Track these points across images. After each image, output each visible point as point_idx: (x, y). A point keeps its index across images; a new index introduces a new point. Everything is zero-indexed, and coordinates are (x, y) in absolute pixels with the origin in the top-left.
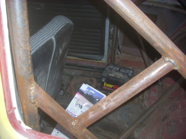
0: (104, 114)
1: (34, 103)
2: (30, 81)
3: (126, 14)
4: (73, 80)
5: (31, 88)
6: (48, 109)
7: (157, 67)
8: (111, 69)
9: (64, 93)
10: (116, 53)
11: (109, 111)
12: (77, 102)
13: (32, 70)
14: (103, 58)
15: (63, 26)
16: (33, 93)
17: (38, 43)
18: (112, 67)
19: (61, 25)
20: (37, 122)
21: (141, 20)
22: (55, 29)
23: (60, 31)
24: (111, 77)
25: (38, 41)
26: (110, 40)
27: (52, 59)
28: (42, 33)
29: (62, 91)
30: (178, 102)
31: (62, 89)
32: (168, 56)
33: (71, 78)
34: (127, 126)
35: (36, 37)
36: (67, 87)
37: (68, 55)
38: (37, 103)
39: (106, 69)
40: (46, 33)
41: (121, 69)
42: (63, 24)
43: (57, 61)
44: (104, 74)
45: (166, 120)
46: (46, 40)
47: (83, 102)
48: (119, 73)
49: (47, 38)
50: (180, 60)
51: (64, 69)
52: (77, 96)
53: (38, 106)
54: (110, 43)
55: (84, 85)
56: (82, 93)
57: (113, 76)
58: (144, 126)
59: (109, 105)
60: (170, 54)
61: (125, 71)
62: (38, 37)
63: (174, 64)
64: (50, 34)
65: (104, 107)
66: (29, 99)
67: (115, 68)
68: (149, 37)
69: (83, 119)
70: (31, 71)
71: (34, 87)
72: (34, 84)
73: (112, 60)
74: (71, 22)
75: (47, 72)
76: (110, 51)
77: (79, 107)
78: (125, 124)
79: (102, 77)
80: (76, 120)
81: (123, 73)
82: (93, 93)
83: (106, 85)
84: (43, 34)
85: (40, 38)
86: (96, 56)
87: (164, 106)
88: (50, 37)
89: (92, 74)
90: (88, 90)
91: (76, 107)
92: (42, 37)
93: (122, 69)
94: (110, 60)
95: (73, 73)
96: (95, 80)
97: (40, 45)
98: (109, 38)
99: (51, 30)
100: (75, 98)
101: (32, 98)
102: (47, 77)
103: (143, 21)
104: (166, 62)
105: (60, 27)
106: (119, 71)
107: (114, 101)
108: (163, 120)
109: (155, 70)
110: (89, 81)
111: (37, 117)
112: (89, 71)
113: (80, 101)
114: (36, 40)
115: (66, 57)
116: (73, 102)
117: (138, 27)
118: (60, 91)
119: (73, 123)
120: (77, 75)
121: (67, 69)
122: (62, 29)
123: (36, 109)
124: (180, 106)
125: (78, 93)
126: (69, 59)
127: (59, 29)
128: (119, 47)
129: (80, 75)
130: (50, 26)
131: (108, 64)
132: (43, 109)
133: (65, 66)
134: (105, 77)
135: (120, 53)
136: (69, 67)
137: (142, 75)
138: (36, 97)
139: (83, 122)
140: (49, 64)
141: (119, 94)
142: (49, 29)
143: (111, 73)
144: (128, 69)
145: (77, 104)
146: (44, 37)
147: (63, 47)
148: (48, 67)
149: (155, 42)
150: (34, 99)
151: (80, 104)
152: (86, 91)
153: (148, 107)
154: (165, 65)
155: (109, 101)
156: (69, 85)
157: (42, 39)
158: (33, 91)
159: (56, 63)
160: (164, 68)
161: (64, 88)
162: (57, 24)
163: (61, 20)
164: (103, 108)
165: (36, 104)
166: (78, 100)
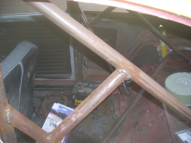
0: (75, 125)
1: (11, 124)
2: (5, 104)
3: (81, 38)
4: (44, 101)
5: (7, 111)
6: (24, 127)
7: (113, 78)
8: (80, 86)
9: (37, 115)
10: (83, 70)
11: (79, 122)
12: (51, 122)
13: (6, 94)
14: (71, 76)
15: (28, 51)
16: (9, 115)
17: (7, 70)
18: (80, 83)
19: (26, 50)
20: (15, 141)
21: (93, 41)
22: (21, 54)
23: (26, 56)
24: (80, 93)
25: (6, 68)
26: (75, 58)
27: (21, 83)
28: (9, 59)
29: (35, 114)
30: (146, 107)
31: (34, 112)
32: (120, 68)
33: (42, 99)
34: (101, 137)
35: (5, 64)
36: (39, 109)
37: (36, 77)
38: (13, 123)
39: (75, 86)
40: (13, 59)
41: (89, 85)
42: (28, 49)
43: (26, 84)
44: (74, 91)
45: (137, 126)
46: (14, 66)
47: (57, 121)
48: (88, 88)
49: (15, 64)
50: (131, 70)
51: (34, 92)
52: (50, 116)
53: (14, 126)
54: (76, 60)
55: (55, 104)
56: (54, 112)
57: (83, 92)
58: (118, 135)
59: (77, 117)
60: (122, 66)
61: (94, 86)
62: (6, 64)
63: (126, 74)
64: (17, 60)
65: (74, 119)
66: (6, 120)
67: (83, 84)
68: (102, 54)
69: (57, 132)
70: (5, 96)
71: (9, 109)
72: (9, 107)
73: (80, 77)
74: (35, 46)
75: (18, 96)
76: (77, 68)
77: (54, 126)
78: (100, 136)
79: (73, 94)
80: (50, 135)
81: (92, 87)
82: (65, 111)
83: (77, 102)
84: (10, 61)
85: (8, 65)
86: (64, 74)
87: (134, 113)
88: (17, 62)
89: (62, 92)
90: (59, 109)
91: (50, 127)
92: (9, 64)
93: (91, 84)
94: (78, 77)
95: (44, 95)
96: (66, 99)
97: (9, 71)
98: (75, 56)
99: (17, 56)
100: (48, 118)
101: (8, 119)
102: (18, 100)
103: (95, 42)
104: (119, 73)
105: (25, 52)
106: (88, 86)
107: (81, 112)
108: (135, 127)
109: (112, 81)
110: (61, 100)
111: (14, 136)
112: (59, 90)
113: (53, 120)
114: (4, 67)
115: (34, 79)
116: (47, 122)
117: (92, 47)
118: (33, 114)
119: (48, 137)
120: (47, 96)
121: (37, 91)
122: (27, 54)
123: (13, 129)
124: (148, 111)
125: (51, 113)
126: (37, 80)
127: (25, 55)
128: (85, 63)
129: (51, 96)
130: (16, 52)
131: (77, 81)
132: (19, 128)
133: (34, 89)
134: (75, 94)
135: (87, 68)
136: (39, 89)
137: (101, 87)
138: (11, 118)
139: (57, 135)
140: (19, 87)
141: (84, 106)
142: (15, 56)
143: (80, 89)
144: (97, 83)
145: (51, 124)
146: (11, 63)
147: (31, 70)
148: (18, 91)
149: (107, 58)
150: (10, 120)
151: (53, 124)
152: (58, 110)
153: (119, 117)
154: (120, 76)
155: (77, 113)
156: (40, 107)
157: (10, 66)
158: (9, 113)
159: (26, 86)
160: (118, 78)
161: (37, 110)
162: (23, 50)
163: (26, 45)
164: (72, 121)
165: (13, 125)
166: (52, 119)
